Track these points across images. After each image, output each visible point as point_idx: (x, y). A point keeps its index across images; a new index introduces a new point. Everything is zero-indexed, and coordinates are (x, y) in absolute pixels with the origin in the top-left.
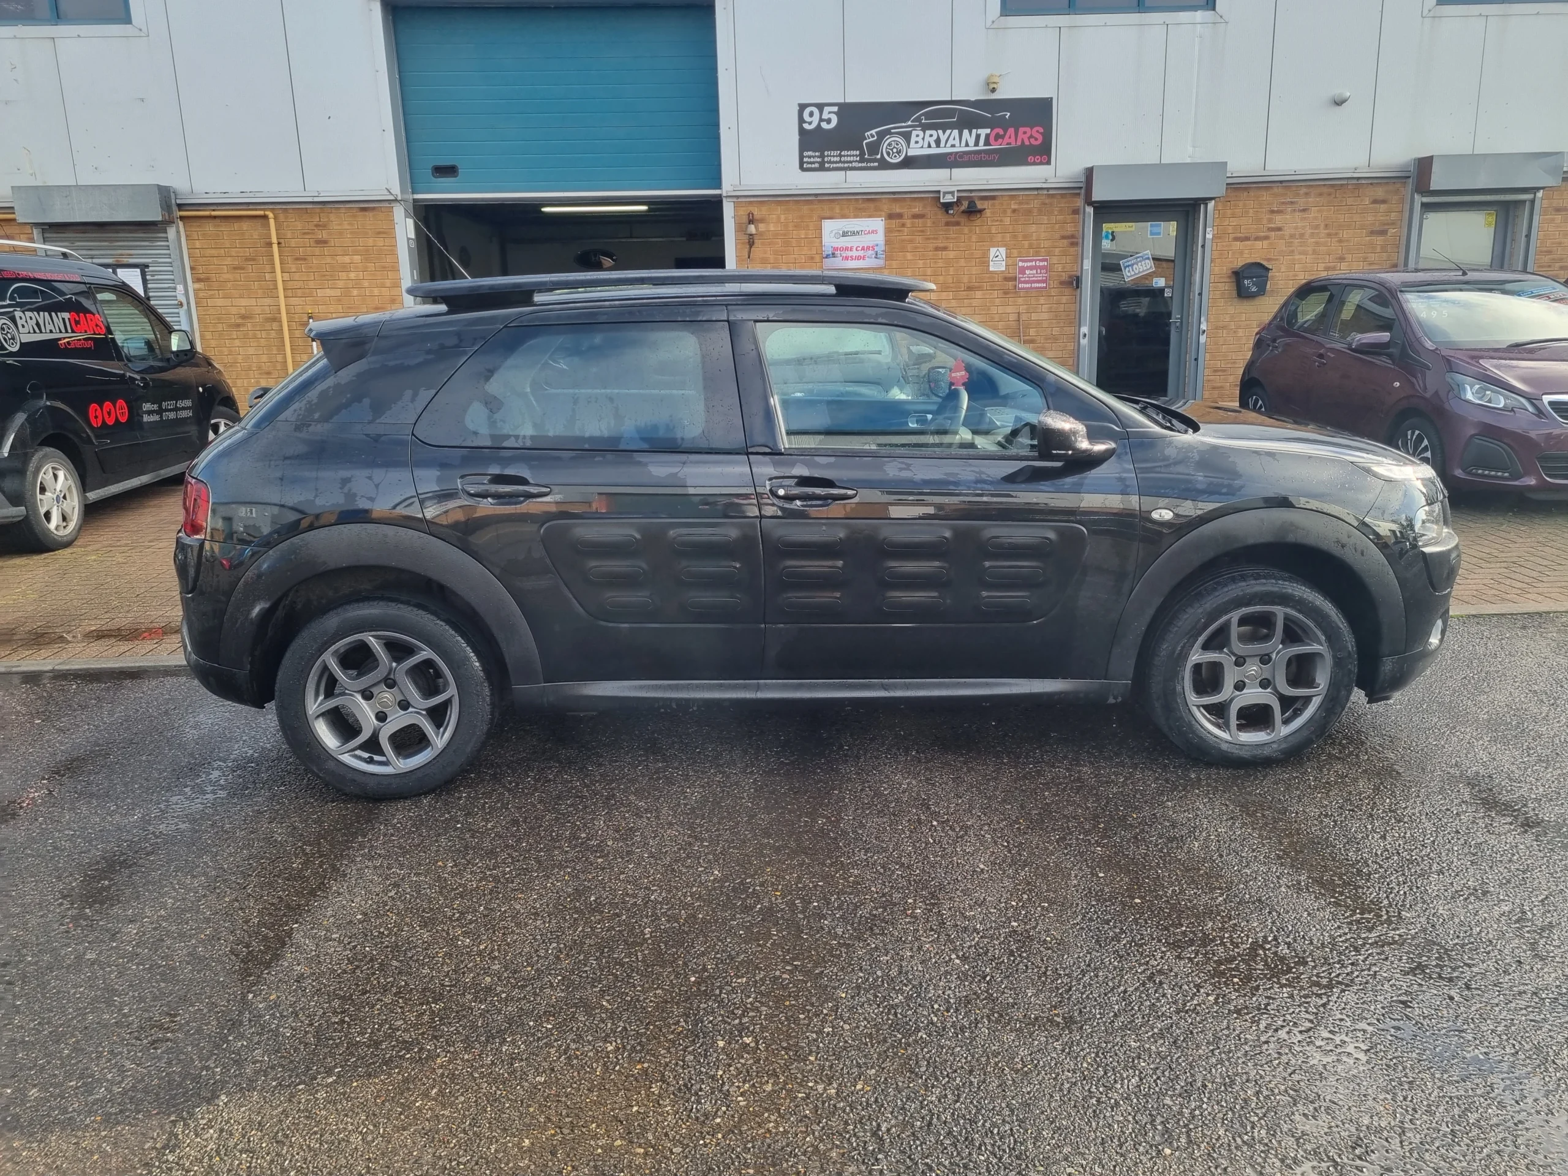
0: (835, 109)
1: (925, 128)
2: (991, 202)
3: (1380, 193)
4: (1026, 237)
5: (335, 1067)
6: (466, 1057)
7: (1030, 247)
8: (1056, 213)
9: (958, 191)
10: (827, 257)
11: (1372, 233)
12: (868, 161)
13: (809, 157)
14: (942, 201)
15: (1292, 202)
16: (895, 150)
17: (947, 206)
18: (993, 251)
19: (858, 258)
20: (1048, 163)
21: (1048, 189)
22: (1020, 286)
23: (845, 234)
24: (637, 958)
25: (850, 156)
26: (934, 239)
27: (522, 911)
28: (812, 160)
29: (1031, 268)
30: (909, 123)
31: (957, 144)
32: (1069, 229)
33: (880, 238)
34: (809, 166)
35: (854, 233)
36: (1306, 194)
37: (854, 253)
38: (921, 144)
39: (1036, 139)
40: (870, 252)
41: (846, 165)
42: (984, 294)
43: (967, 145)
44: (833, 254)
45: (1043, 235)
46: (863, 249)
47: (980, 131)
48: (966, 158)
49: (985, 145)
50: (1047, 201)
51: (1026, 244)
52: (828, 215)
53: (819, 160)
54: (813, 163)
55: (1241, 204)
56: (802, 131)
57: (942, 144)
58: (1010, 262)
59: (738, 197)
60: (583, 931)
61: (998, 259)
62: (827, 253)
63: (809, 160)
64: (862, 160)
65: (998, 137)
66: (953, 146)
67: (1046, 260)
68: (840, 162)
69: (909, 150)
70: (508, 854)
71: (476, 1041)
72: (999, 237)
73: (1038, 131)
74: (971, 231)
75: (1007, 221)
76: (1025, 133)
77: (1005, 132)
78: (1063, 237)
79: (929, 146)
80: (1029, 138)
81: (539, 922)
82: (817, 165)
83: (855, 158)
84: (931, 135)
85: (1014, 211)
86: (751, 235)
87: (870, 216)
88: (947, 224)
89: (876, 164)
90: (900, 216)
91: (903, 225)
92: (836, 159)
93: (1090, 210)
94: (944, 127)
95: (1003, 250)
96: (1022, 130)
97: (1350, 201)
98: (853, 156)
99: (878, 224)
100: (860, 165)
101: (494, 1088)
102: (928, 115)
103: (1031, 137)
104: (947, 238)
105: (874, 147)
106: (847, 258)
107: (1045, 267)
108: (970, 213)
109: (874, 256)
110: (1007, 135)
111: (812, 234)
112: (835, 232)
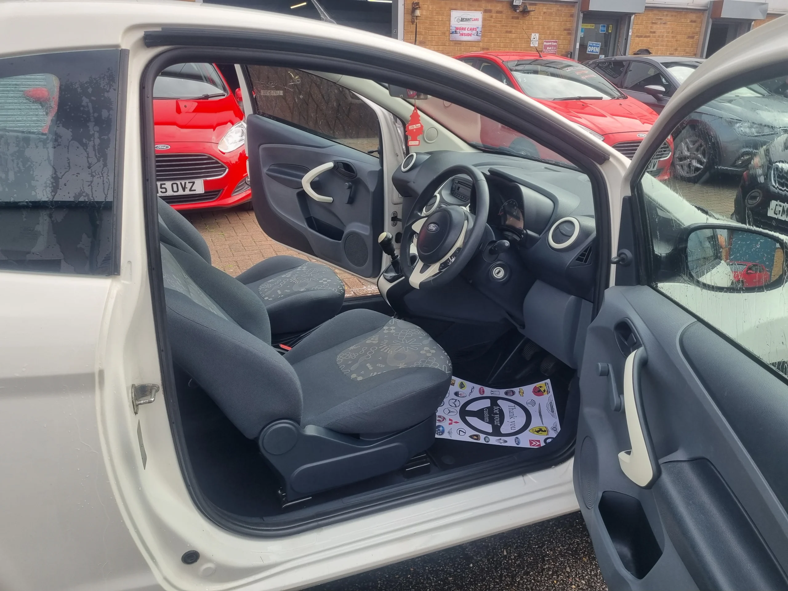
2: (534, 7)
3: (693, 17)
4: (549, 28)
7: (550, 34)
8: (563, 15)
10: (452, 33)
11: (689, 37)
14: (514, 4)
15: (661, 19)
17: (515, 8)
18: (533, 35)
19: (469, 35)
21: (561, 2)
23: (462, 20)
26: (506, 26)
29: (549, 46)
32: (568, 25)
33: (479, 24)
35: (468, 20)
36: (667, 15)
37: (466, 32)
40: (474, 32)
45: (556, 28)
46: (471, 30)
50: (560, 8)
51: (548, 32)
52: (454, 7)
55: (641, 18)
58: (540, 42)
61: (535, 40)
62: (452, 30)
67: (556, 42)
72: (536, 27)
74: (523, 23)
78: (565, 30)
85: (544, 13)
86: (417, 16)
87: (476, 10)
88: (513, 18)
90: (490, 11)
91: (492, 17)
93: (581, 15)
95: (537, 35)
97: (683, 20)
99: (479, 15)
104: (512, 26)
106: (462, 35)
107: (555, 46)
108: (525, 12)
109: (476, 34)
111: (445, 19)
112: (457, 18)
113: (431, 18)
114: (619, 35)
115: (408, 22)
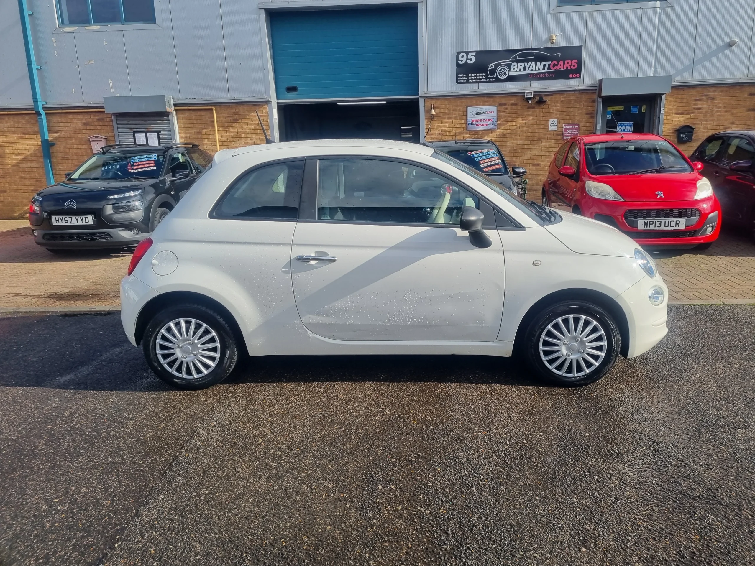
0: (474, 54)
1: (518, 62)
2: (550, 97)
4: (568, 114)
5: (210, 486)
6: (266, 486)
7: (570, 119)
8: (583, 102)
9: (534, 92)
10: (469, 124)
11: (749, 110)
12: (490, 78)
13: (461, 77)
14: (526, 97)
15: (707, 95)
16: (503, 73)
17: (528, 99)
18: (551, 121)
19: (484, 125)
20: (580, 77)
21: (579, 90)
22: (564, 138)
23: (478, 114)
24: (347, 448)
25: (481, 76)
26: (521, 115)
27: (298, 424)
28: (462, 78)
29: (570, 129)
30: (510, 60)
31: (534, 69)
32: (590, 109)
33: (495, 115)
34: (461, 81)
35: (482, 113)
36: (714, 91)
37: (482, 123)
38: (516, 70)
39: (574, 66)
40: (490, 122)
41: (479, 81)
42: (546, 142)
43: (539, 69)
44: (472, 123)
45: (577, 113)
46: (486, 120)
47: (545, 63)
48: (538, 76)
49: (548, 69)
50: (579, 96)
51: (568, 117)
52: (470, 104)
53: (466, 78)
54: (463, 80)
56: (458, 65)
57: (527, 69)
58: (560, 126)
59: (426, 97)
60: (324, 434)
61: (553, 125)
62: (468, 123)
63: (461, 78)
64: (487, 78)
65: (554, 65)
66: (532, 70)
67: (578, 125)
68: (476, 79)
69: (510, 73)
70: (295, 399)
71: (272, 479)
72: (554, 114)
73: (575, 62)
74: (539, 112)
75: (558, 106)
76: (568, 63)
77: (558, 63)
78: (587, 114)
79: (520, 70)
80: (570, 66)
81: (305, 429)
82: (465, 81)
83: (483, 77)
84: (521, 65)
85: (562, 101)
86: (432, 115)
87: (490, 105)
88: (528, 108)
89: (494, 80)
90: (505, 104)
91: (507, 109)
92: (474, 78)
93: (600, 100)
94: (527, 61)
95: (556, 121)
96: (566, 62)
97: (737, 94)
98: (483, 76)
99: (494, 109)
100: (486, 80)
101: (277, 500)
102: (519, 56)
103: (572, 65)
104: (528, 115)
105: (493, 72)
106: (478, 125)
107: (577, 129)
108: (540, 102)
109: (491, 124)
110: (559, 64)
111: (462, 114)
112: (472, 113)
113: (448, 114)
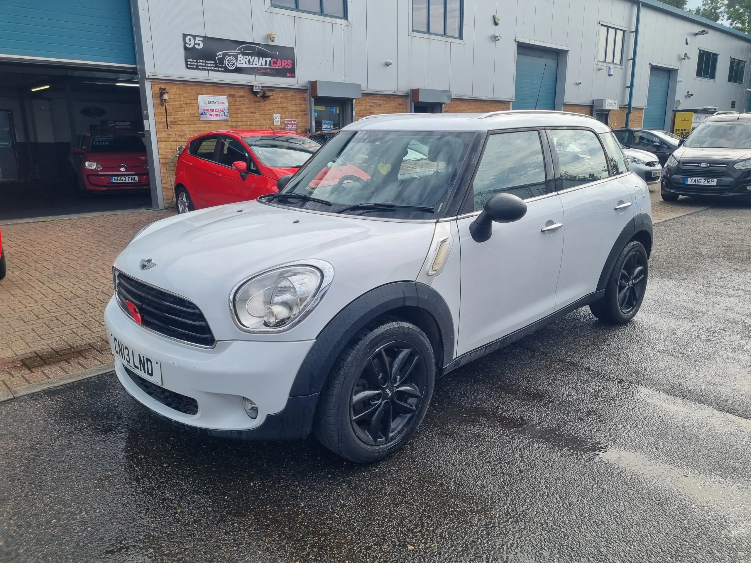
1: (244, 54)
2: (272, 92)
3: (400, 101)
4: (287, 110)
7: (289, 114)
8: (298, 100)
12: (219, 67)
13: (191, 62)
14: (254, 90)
15: (376, 103)
16: (231, 63)
18: (275, 115)
19: (217, 115)
20: (294, 77)
21: (295, 89)
23: (209, 103)
25: (210, 64)
26: (250, 108)
29: (290, 124)
30: (236, 51)
32: (303, 108)
33: (225, 106)
35: (214, 103)
36: (380, 100)
37: (214, 113)
38: (242, 62)
39: (289, 66)
40: (222, 113)
41: (208, 68)
43: (262, 65)
45: (294, 109)
46: (218, 111)
47: (267, 59)
48: (262, 71)
49: (269, 66)
50: (294, 94)
52: (200, 92)
54: (193, 65)
55: (360, 102)
56: (186, 48)
57: (251, 63)
58: (282, 121)
59: (154, 79)
61: (277, 119)
62: (201, 112)
64: (216, 66)
65: (274, 63)
66: (256, 64)
67: (295, 121)
68: (206, 66)
69: (237, 64)
72: (276, 109)
73: (289, 62)
74: (264, 106)
75: (279, 101)
76: (285, 62)
77: (277, 61)
78: (301, 111)
80: (286, 65)
83: (213, 65)
84: (246, 58)
85: (282, 97)
86: (165, 100)
87: (220, 95)
88: (255, 101)
89: (223, 69)
90: (234, 96)
91: (236, 100)
92: (203, 64)
93: (313, 100)
94: (251, 55)
95: (278, 115)
97: (392, 103)
100: (215, 69)
102: (245, 48)
104: (255, 108)
105: (222, 61)
106: (211, 115)
107: (294, 124)
108: (265, 97)
109: (224, 115)
110: (278, 63)
111: (193, 102)
112: (204, 101)
113: (179, 101)
114: (346, 115)
115: (158, 104)
